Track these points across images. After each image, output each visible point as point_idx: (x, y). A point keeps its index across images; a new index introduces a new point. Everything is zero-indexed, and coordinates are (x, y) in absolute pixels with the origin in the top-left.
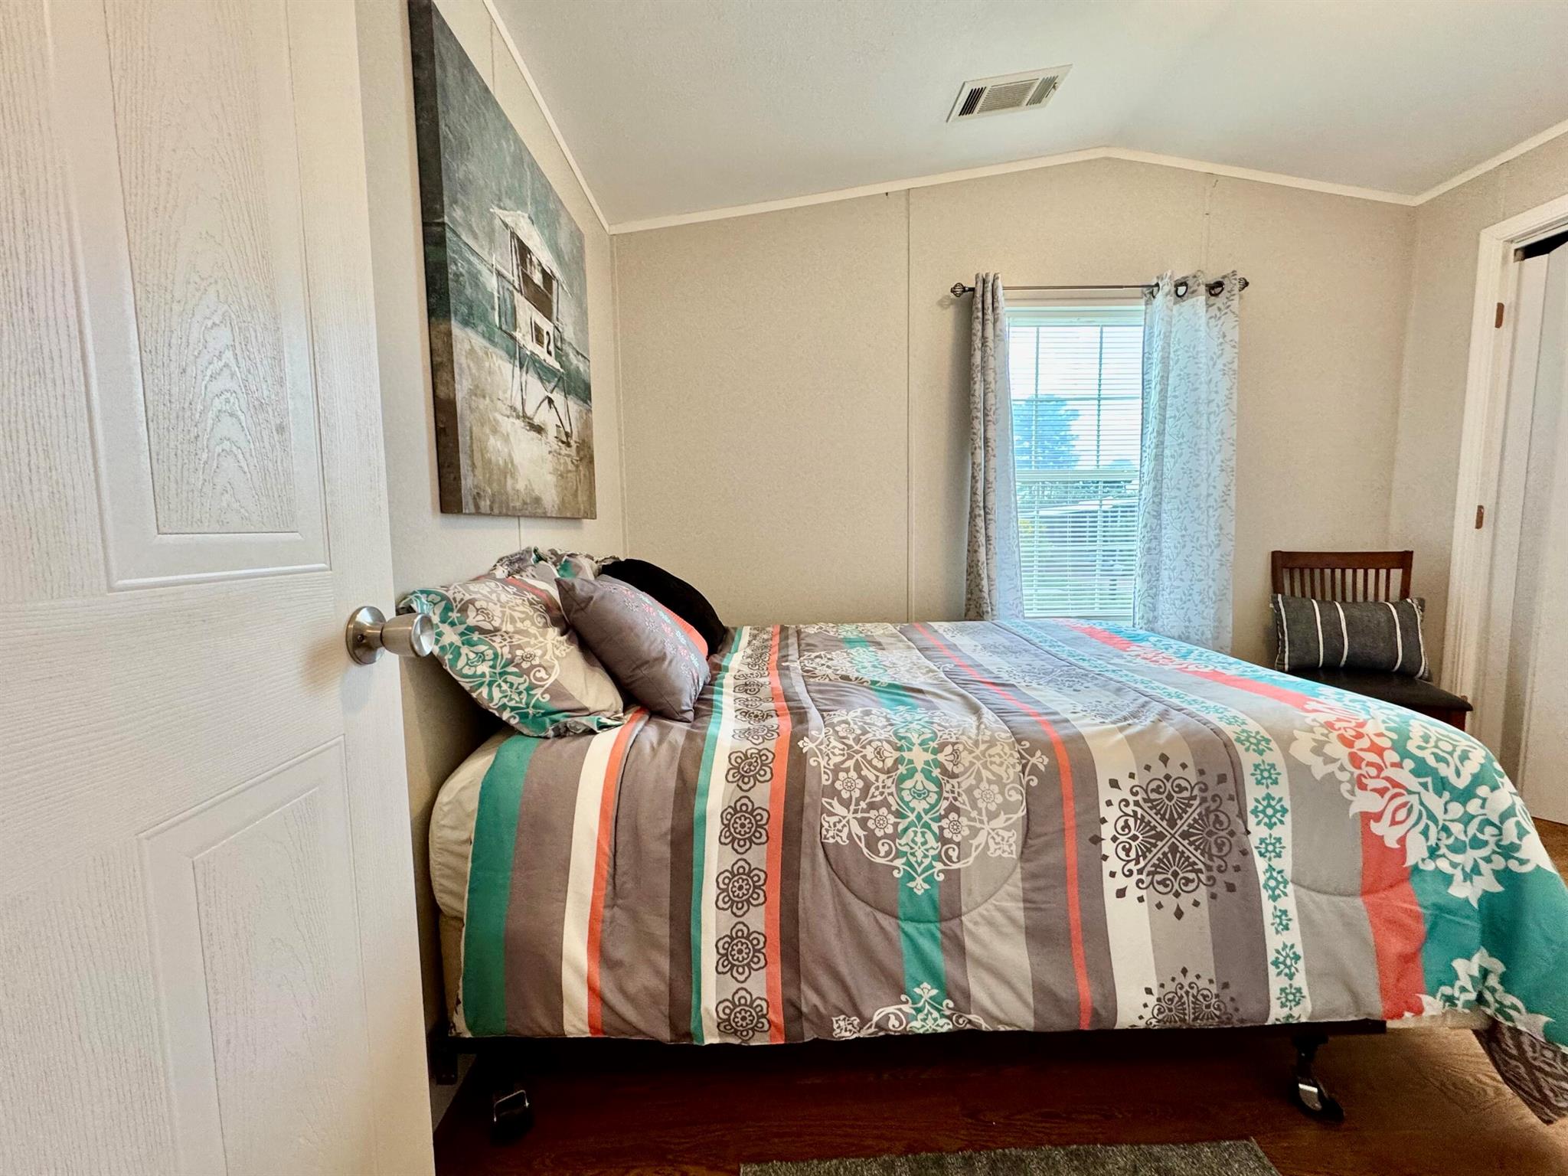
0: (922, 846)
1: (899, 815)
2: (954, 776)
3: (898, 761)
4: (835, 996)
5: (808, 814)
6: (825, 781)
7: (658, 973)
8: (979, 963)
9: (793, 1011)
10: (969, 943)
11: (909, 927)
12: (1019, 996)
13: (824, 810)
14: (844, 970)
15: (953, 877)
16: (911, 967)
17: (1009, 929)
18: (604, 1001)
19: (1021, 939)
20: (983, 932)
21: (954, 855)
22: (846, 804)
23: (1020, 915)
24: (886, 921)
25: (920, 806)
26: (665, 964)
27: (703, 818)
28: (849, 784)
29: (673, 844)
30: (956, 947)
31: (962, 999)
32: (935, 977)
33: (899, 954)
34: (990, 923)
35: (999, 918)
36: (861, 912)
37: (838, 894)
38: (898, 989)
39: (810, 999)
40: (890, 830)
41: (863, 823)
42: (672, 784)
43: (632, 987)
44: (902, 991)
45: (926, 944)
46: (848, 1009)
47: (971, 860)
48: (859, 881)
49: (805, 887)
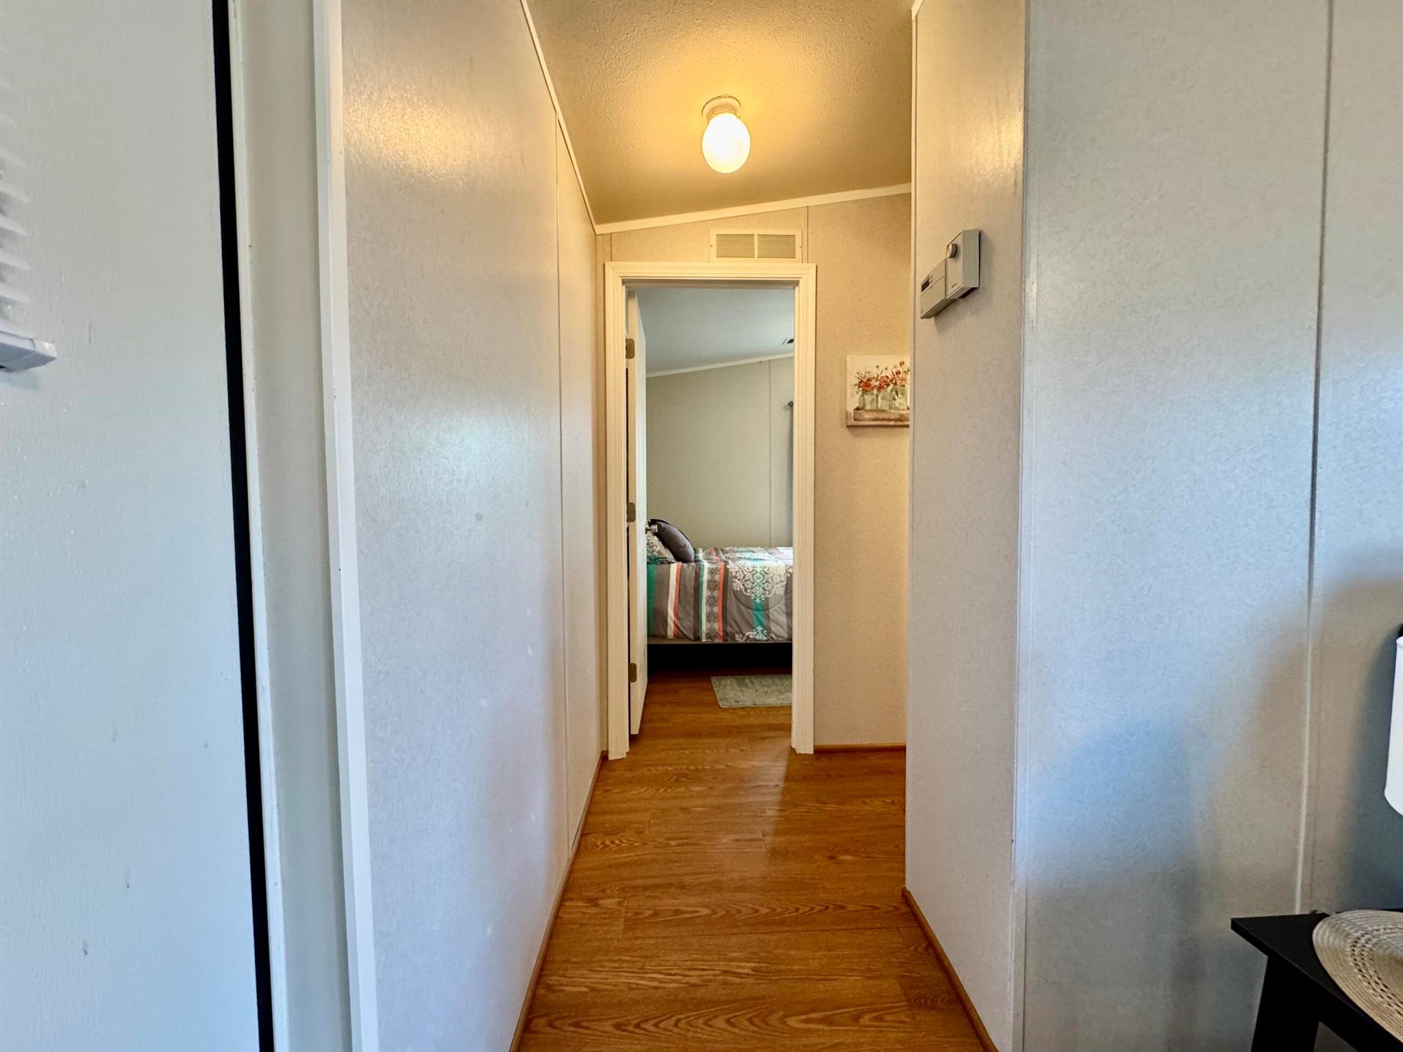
0: (759, 591)
1: (753, 583)
2: (767, 574)
3: (754, 570)
4: (736, 628)
5: (729, 582)
6: (734, 574)
7: (690, 622)
8: (773, 621)
9: (726, 633)
10: (771, 616)
11: (755, 612)
12: (784, 629)
13: (733, 582)
14: (738, 621)
15: (767, 599)
16: (755, 622)
17: (781, 612)
18: (678, 627)
19: (784, 615)
20: (775, 613)
21: (767, 593)
22: (739, 580)
23: (785, 610)
24: (750, 611)
25: (758, 581)
26: (692, 619)
27: (702, 582)
28: (739, 575)
29: (694, 590)
30: (767, 617)
31: (769, 630)
32: (762, 625)
33: (752, 618)
34: (776, 611)
35: (779, 610)
36: (743, 608)
37: (737, 605)
38: (752, 628)
39: (729, 630)
40: (750, 587)
41: (743, 585)
42: (694, 574)
43: (685, 625)
44: (754, 628)
45: (759, 616)
46: (739, 631)
47: (771, 595)
48: (743, 599)
49: (728, 601)
